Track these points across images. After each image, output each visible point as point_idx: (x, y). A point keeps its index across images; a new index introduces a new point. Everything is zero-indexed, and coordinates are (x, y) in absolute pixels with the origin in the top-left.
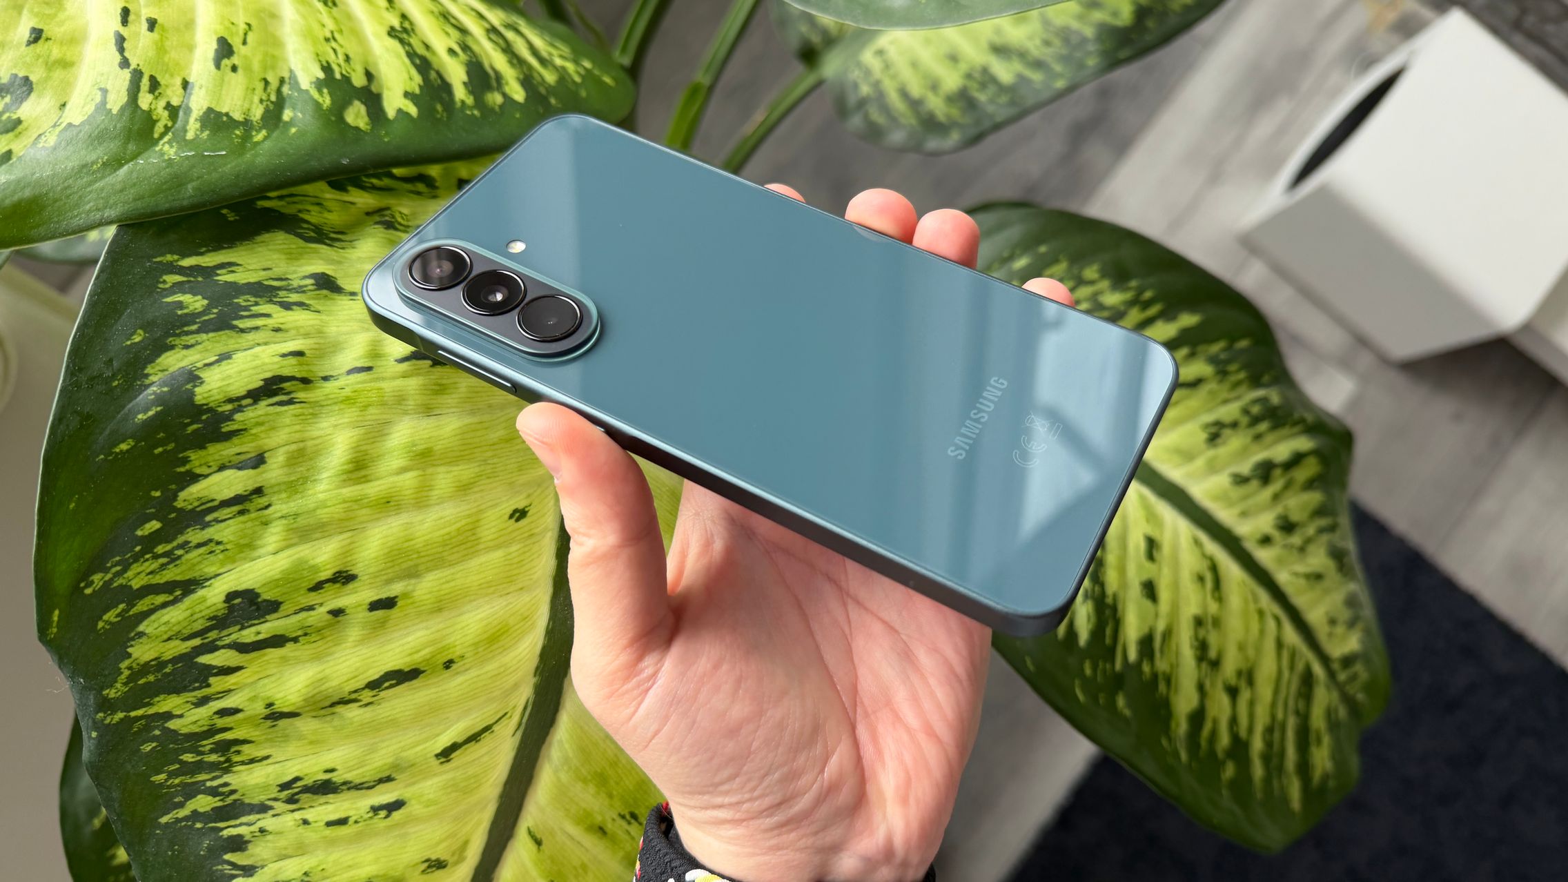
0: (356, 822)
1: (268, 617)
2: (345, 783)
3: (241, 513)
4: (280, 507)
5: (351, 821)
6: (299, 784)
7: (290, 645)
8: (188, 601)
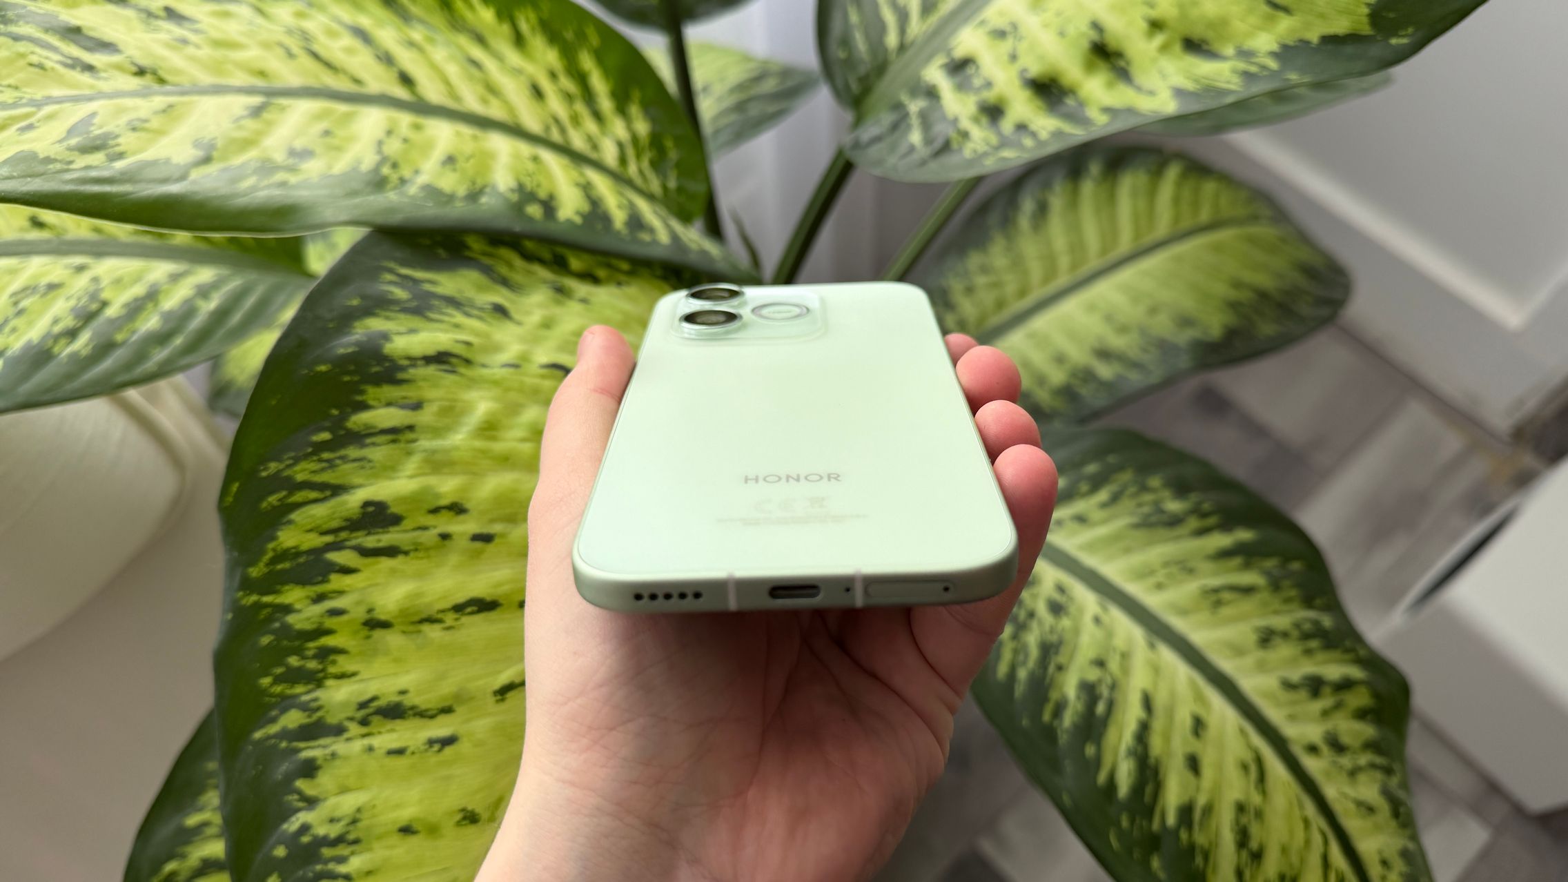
0: (413, 753)
1: (391, 529)
2: (412, 708)
3: (394, 441)
4: (425, 443)
5: (408, 752)
6: (375, 704)
7: (401, 558)
8: (333, 502)
